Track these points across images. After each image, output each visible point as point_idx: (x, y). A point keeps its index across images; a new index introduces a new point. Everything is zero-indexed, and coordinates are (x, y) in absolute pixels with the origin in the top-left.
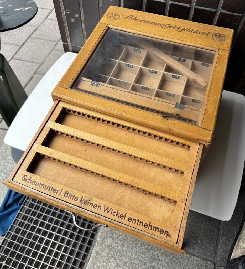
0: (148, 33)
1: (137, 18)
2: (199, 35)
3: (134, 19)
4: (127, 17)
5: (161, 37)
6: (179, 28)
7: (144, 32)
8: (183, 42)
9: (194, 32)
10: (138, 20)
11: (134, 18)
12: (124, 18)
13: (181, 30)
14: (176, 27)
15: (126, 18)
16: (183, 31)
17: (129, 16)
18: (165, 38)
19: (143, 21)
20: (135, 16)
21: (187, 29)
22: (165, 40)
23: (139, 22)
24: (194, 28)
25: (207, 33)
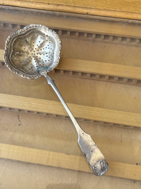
0: (58, 5)
5: (85, 11)
7: (49, 4)
8: (129, 16)
18: (93, 12)
22: (93, 15)
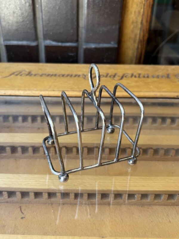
1: (31, 73)
2: (155, 79)
3: (27, 75)
4: (13, 74)
6: (114, 76)
9: (144, 77)
10: (35, 75)
11: (27, 73)
12: (7, 75)
13: (120, 78)
14: (109, 75)
15: (11, 75)
16: (124, 78)
17: (15, 71)
19: (45, 75)
20: (28, 70)
21: (130, 75)
23: (38, 78)
24: (139, 72)
25: (166, 76)
